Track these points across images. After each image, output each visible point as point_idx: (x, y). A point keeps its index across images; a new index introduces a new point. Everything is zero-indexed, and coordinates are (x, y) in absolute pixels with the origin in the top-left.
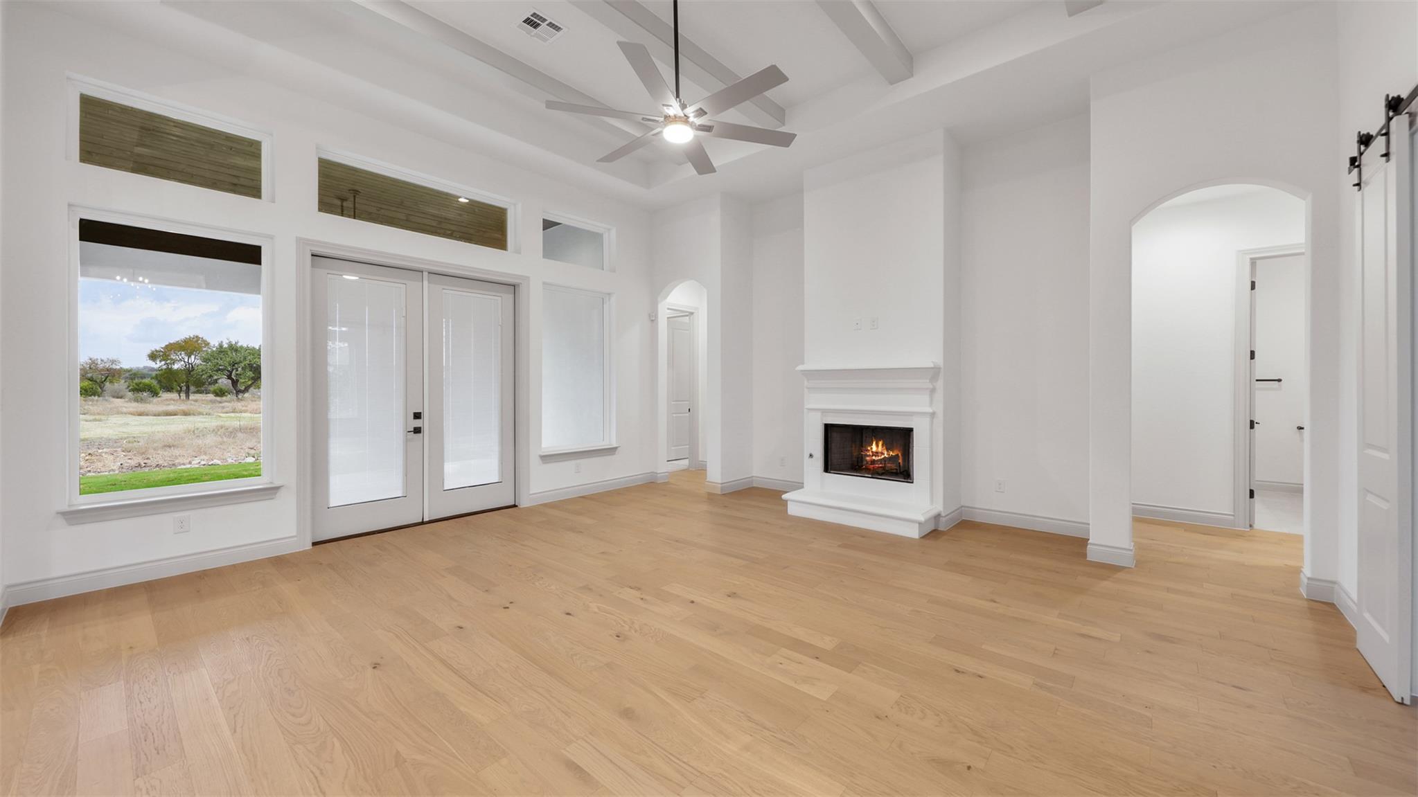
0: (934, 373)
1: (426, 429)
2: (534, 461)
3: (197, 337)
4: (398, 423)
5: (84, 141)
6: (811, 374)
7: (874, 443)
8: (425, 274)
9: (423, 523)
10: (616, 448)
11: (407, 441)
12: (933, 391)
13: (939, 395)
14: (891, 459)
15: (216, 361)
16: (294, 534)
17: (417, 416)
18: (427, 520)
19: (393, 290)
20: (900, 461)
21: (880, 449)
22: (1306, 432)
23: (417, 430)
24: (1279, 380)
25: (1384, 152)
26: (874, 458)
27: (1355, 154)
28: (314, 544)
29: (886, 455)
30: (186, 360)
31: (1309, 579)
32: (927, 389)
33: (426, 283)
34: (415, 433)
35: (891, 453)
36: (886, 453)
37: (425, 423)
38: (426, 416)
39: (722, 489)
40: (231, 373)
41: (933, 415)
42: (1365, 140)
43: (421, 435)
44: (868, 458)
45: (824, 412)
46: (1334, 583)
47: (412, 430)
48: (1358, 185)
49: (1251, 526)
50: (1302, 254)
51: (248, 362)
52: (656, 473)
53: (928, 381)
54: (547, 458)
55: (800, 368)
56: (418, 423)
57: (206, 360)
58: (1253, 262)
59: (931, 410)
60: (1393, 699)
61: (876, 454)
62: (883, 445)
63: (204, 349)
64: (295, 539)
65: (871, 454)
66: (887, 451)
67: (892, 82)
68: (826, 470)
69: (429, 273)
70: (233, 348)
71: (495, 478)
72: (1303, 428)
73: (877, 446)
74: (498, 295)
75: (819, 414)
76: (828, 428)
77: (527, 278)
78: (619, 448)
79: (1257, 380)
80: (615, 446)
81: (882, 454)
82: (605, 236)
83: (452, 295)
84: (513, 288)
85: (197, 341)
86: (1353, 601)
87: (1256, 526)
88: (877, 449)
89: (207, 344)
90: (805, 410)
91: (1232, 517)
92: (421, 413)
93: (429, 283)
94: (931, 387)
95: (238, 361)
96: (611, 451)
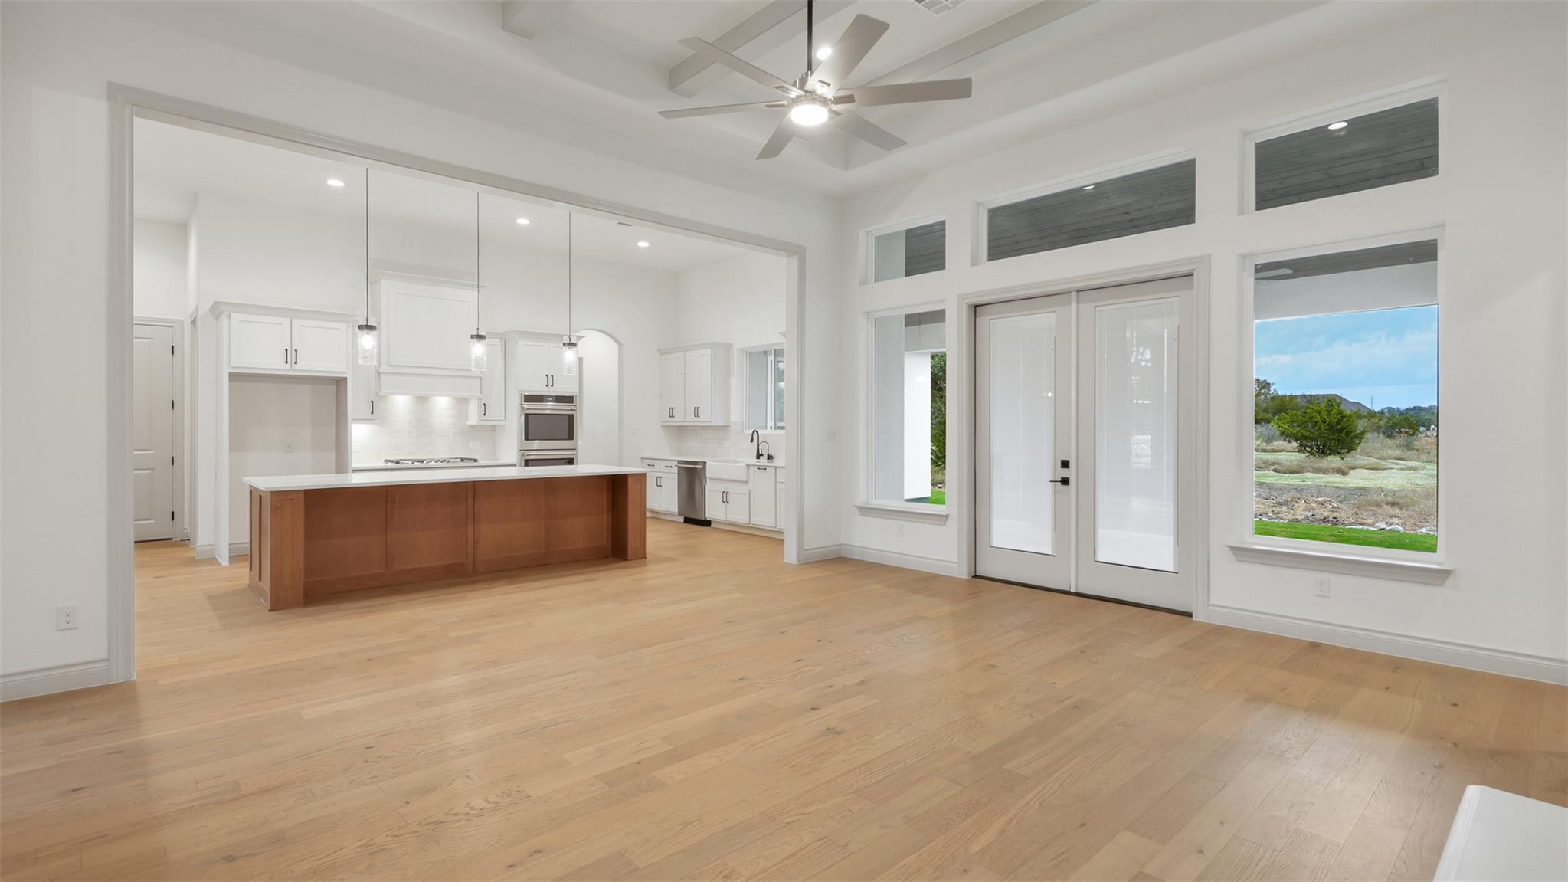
1: (1072, 481)
4: (1049, 470)
8: (1072, 293)
9: (1070, 594)
11: (1056, 492)
16: (955, 560)
17: (1065, 464)
23: (1065, 481)
28: (972, 577)
34: (1063, 484)
37: (1072, 473)
38: (1072, 465)
43: (1069, 487)
47: (1060, 480)
56: (1064, 473)
69: (1078, 292)
92: (1068, 461)
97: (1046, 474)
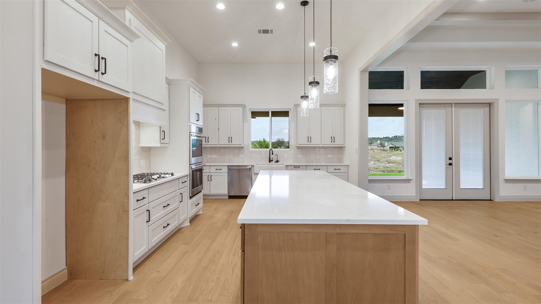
1: (454, 164)
2: (501, 181)
5: (369, 87)
8: (453, 104)
9: (452, 200)
11: (446, 168)
16: (415, 195)
18: (455, 199)
19: (440, 113)
23: (450, 164)
28: (420, 200)
33: (453, 108)
34: (449, 165)
37: (453, 161)
38: (454, 159)
43: (452, 166)
47: (449, 164)
54: (507, 181)
56: (450, 162)
64: (415, 197)
71: (481, 187)
74: (482, 108)
83: (463, 111)
84: (490, 104)
92: (451, 158)
93: (454, 107)
97: (443, 162)
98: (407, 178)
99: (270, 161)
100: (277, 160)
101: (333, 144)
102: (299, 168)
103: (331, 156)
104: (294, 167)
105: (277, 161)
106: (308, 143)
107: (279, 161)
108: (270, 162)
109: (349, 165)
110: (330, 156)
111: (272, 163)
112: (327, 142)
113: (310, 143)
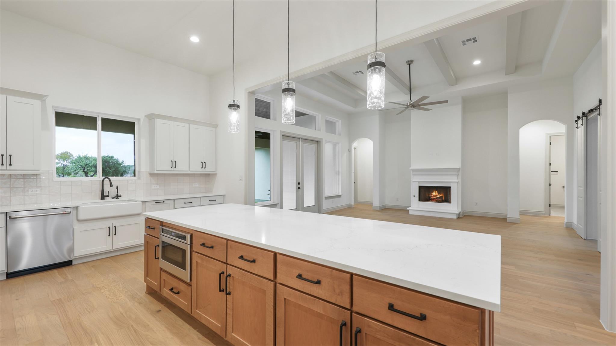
0: (458, 170)
2: (324, 198)
3: (67, 152)
6: (414, 170)
7: (434, 192)
8: (300, 139)
10: (341, 195)
11: (297, 191)
12: (458, 175)
13: (460, 177)
14: (440, 197)
15: (78, 163)
17: (299, 184)
20: (443, 198)
21: (436, 194)
22: (565, 188)
24: (557, 172)
25: (581, 124)
26: (434, 197)
27: (576, 119)
29: (438, 196)
30: (62, 163)
31: (566, 222)
32: (456, 175)
34: (298, 189)
35: (440, 195)
36: (438, 195)
37: (301, 186)
38: (301, 184)
39: (380, 208)
40: (84, 169)
41: (458, 182)
42: (579, 118)
43: (300, 189)
44: (432, 197)
45: (419, 182)
46: (572, 223)
48: (577, 127)
49: (550, 215)
50: (564, 135)
51: (93, 164)
52: (351, 204)
53: (456, 172)
54: (327, 198)
55: (410, 168)
56: (299, 186)
57: (73, 163)
58: (550, 137)
59: (457, 181)
60: (583, 238)
61: (435, 196)
62: (437, 192)
63: (71, 158)
65: (433, 195)
66: (439, 195)
67: (451, 85)
68: (419, 201)
70: (86, 158)
71: (313, 204)
72: (564, 187)
73: (435, 193)
74: (314, 145)
75: (417, 183)
76: (420, 187)
77: (322, 139)
78: (342, 196)
79: (552, 172)
80: (341, 194)
81: (437, 196)
82: (337, 123)
84: (318, 142)
85: (68, 154)
86: (575, 224)
87: (551, 215)
88: (435, 194)
89: (72, 155)
90: (411, 182)
91: (544, 212)
93: (301, 142)
94: (458, 174)
95: (88, 163)
96: (339, 196)
97: (294, 187)
98: (273, 203)
99: (103, 197)
100: (117, 195)
101: (204, 170)
102: (163, 203)
103: (198, 186)
104: (156, 203)
105: (117, 197)
106: (171, 169)
107: (121, 196)
108: (104, 199)
109: (225, 195)
110: (196, 185)
111: (107, 199)
112: (196, 168)
113: (175, 169)
